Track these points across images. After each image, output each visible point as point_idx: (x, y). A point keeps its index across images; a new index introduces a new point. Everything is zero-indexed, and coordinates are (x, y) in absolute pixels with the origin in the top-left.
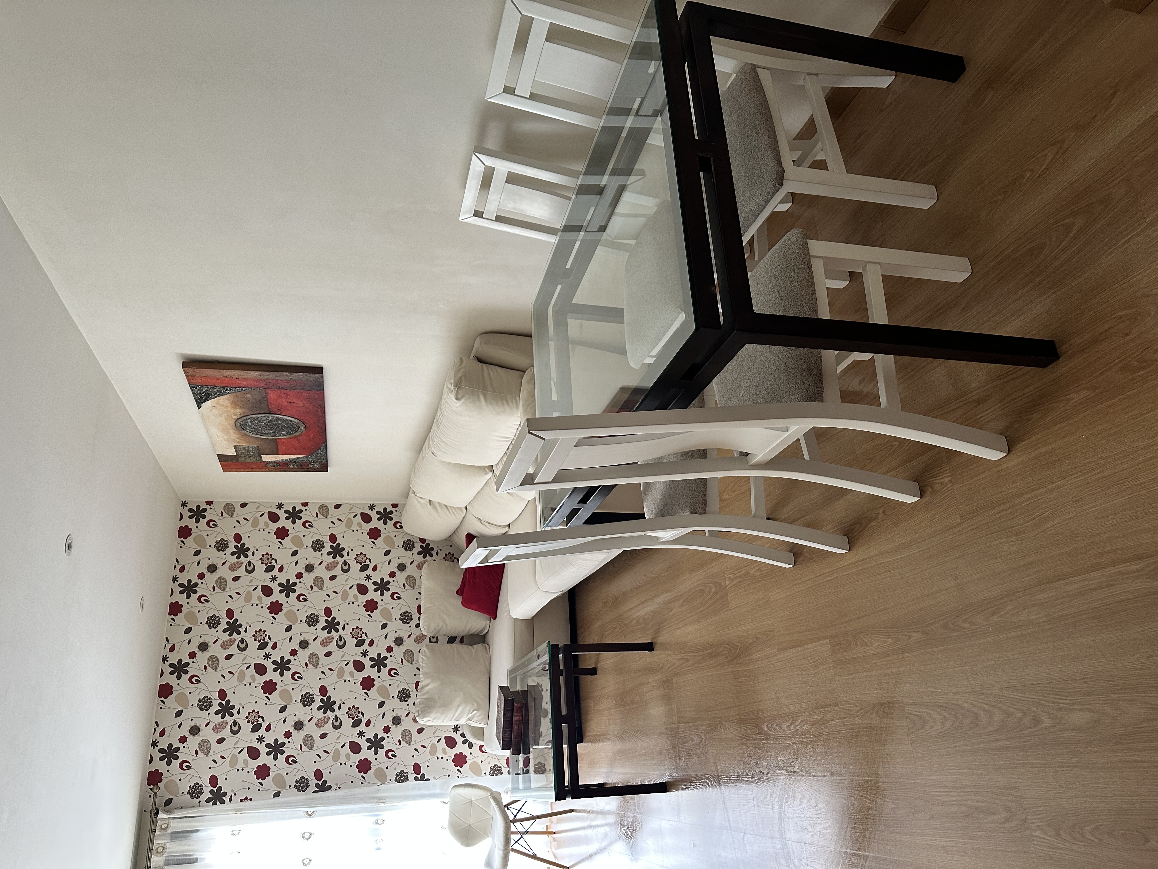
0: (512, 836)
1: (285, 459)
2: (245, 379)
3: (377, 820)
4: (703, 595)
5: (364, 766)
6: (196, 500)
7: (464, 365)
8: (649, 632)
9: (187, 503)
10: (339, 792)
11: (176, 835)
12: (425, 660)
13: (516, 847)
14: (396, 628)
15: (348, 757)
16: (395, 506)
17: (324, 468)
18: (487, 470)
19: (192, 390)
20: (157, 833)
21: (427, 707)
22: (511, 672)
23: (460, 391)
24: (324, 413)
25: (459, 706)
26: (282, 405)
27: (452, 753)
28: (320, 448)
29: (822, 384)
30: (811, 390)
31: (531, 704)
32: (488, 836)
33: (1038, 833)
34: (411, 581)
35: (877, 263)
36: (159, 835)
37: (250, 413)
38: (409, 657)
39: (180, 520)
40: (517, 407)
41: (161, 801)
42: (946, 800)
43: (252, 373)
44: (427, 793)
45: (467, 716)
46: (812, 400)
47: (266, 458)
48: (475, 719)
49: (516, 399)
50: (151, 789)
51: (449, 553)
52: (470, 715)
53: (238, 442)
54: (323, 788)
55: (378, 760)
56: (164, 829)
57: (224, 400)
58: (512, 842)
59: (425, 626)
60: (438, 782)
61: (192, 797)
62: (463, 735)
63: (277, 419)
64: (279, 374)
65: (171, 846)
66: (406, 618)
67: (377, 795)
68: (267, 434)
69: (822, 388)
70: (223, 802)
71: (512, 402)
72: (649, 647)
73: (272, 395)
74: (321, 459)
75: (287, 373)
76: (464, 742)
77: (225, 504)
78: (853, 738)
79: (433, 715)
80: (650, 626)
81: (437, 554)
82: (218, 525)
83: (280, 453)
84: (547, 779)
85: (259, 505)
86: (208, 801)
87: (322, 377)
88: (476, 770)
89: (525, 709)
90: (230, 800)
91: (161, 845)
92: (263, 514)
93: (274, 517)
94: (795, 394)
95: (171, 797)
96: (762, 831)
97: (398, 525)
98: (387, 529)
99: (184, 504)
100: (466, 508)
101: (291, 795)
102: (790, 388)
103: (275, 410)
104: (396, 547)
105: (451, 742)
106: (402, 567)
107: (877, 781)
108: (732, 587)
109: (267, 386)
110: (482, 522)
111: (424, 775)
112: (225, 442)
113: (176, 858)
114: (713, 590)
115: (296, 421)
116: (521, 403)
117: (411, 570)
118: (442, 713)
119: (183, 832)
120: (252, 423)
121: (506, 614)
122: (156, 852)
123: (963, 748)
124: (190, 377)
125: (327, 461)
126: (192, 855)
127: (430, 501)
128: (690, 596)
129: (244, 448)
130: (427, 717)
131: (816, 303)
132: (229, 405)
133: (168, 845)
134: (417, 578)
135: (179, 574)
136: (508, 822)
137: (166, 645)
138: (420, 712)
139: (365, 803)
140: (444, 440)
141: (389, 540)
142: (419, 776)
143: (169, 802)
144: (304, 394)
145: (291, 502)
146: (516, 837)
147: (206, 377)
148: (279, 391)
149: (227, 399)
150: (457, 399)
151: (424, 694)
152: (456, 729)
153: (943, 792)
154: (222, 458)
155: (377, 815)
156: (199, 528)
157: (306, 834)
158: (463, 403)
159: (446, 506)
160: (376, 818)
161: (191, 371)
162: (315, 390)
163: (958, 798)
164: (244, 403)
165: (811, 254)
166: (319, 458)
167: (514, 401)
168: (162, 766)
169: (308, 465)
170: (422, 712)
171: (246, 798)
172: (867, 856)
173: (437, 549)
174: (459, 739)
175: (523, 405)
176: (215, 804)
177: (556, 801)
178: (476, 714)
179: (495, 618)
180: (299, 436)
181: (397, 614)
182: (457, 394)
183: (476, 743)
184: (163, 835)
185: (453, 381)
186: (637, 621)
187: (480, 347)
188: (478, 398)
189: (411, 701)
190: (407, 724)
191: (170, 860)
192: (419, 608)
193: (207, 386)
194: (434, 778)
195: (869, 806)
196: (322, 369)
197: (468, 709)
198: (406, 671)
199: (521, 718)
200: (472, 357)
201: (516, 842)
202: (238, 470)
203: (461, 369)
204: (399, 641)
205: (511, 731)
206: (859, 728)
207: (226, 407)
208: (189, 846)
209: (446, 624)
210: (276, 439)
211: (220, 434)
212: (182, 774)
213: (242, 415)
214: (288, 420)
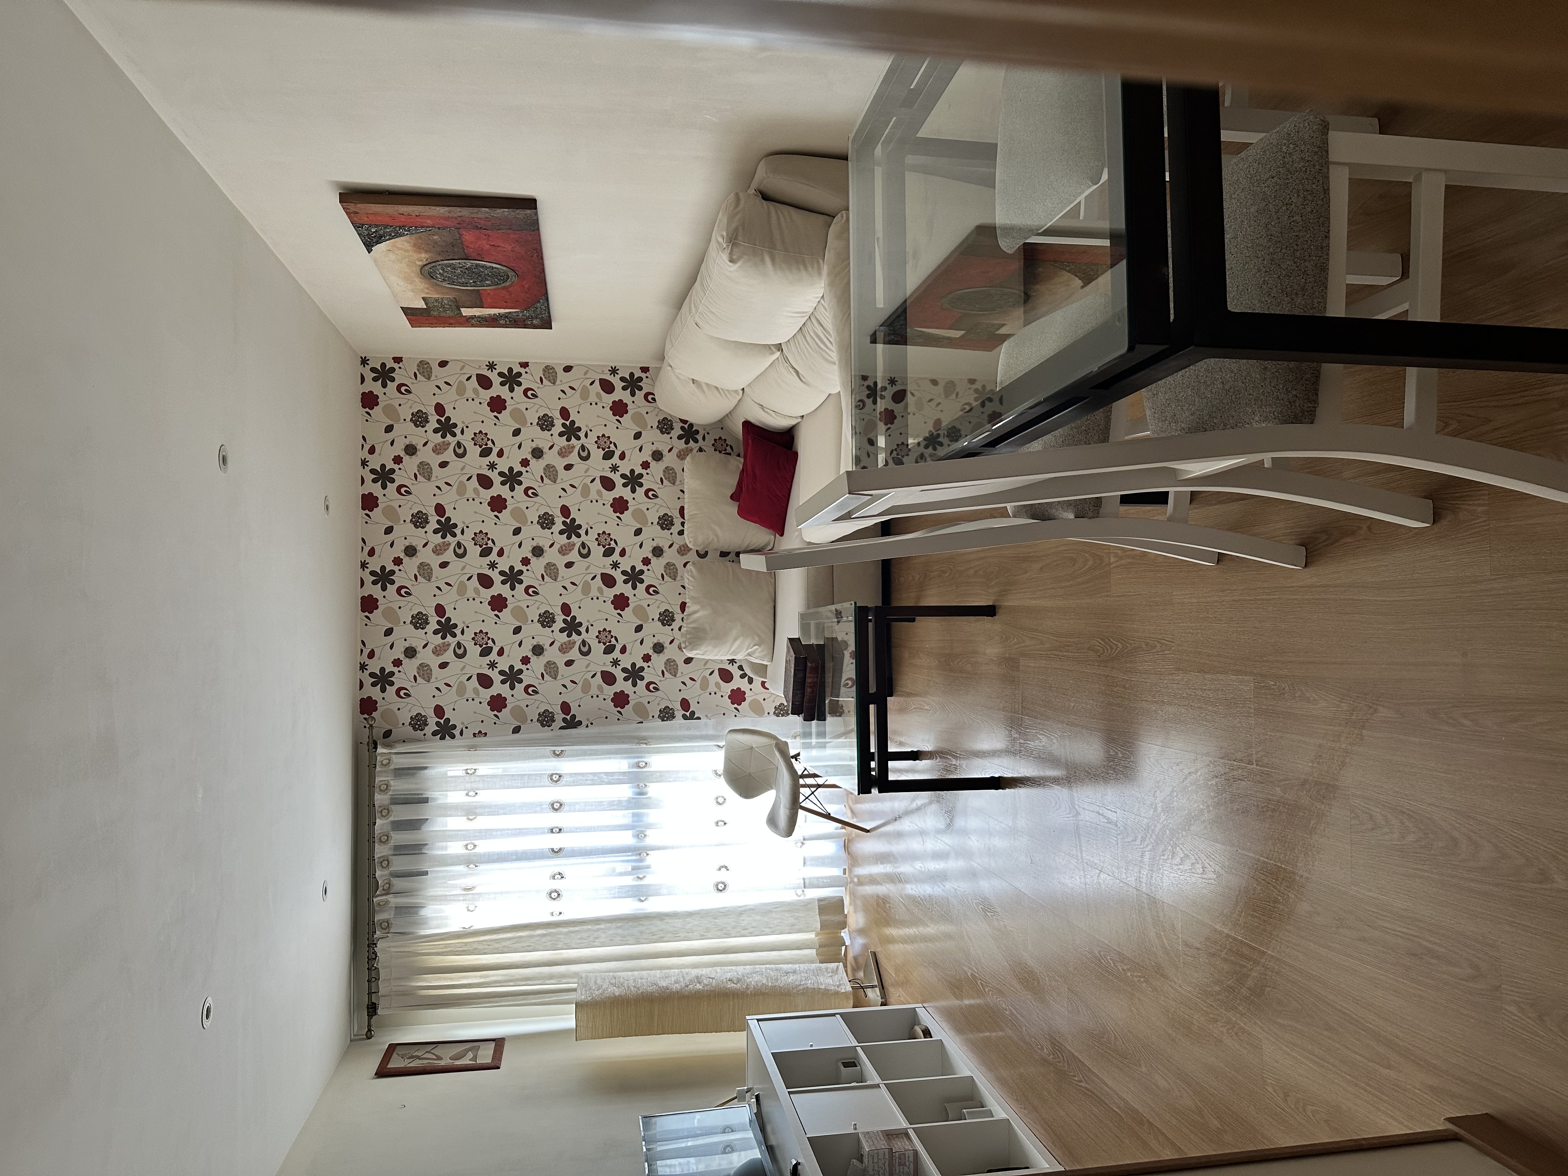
0: (802, 790)
1: (493, 313)
2: (429, 217)
3: (639, 762)
4: (1074, 565)
5: (620, 700)
6: (381, 355)
7: (741, 207)
8: (990, 591)
9: (368, 360)
10: (592, 730)
11: (401, 772)
12: (692, 582)
13: (807, 804)
14: (654, 535)
15: (600, 688)
16: (645, 370)
17: (547, 324)
18: (773, 349)
19: (357, 231)
20: (378, 769)
21: (697, 637)
22: (803, 617)
23: (735, 250)
24: (542, 259)
25: (735, 640)
26: (482, 249)
27: (727, 688)
28: (539, 302)
29: (1317, 395)
30: (1297, 404)
31: (829, 665)
32: (772, 788)
33: (1512, 1009)
34: (670, 475)
35: (1440, 170)
36: (381, 771)
37: (440, 258)
38: (671, 571)
39: (362, 384)
40: (820, 273)
41: (378, 733)
42: (1389, 927)
43: (438, 208)
44: (698, 733)
45: (747, 649)
46: (1296, 419)
47: (466, 312)
48: (756, 654)
49: (818, 262)
50: (365, 719)
51: (720, 438)
52: (750, 650)
53: (428, 293)
54: (572, 723)
55: (637, 693)
56: (385, 765)
57: (402, 243)
58: (802, 798)
59: (691, 537)
60: (711, 722)
61: (415, 729)
62: (741, 668)
63: (477, 265)
64: (476, 210)
65: (395, 784)
66: (665, 522)
67: (635, 734)
68: (463, 284)
69: (1316, 402)
70: (453, 737)
71: (812, 267)
72: (990, 611)
73: (468, 236)
74: (541, 314)
75: (487, 209)
76: (743, 676)
77: (418, 362)
78: (1267, 811)
79: (703, 648)
80: (993, 583)
81: (704, 439)
82: (413, 392)
83: (485, 306)
84: (845, 724)
85: (464, 364)
86: (434, 734)
87: (536, 214)
88: (758, 710)
89: (820, 670)
90: (461, 733)
91: (384, 782)
92: (470, 377)
93: (484, 382)
94: (1270, 405)
95: (389, 727)
96: (1124, 876)
97: (650, 397)
98: (635, 403)
99: (364, 361)
100: (743, 389)
101: (532, 730)
102: (1263, 393)
103: (474, 255)
104: (649, 428)
105: (726, 676)
106: (657, 456)
107: (1294, 873)
108: (1118, 566)
109: (461, 225)
110: (765, 409)
111: (693, 713)
112: (410, 293)
113: (403, 796)
114: (1090, 563)
115: (504, 268)
116: (825, 270)
117: (669, 459)
118: (715, 647)
119: (409, 769)
120: (443, 270)
121: (797, 533)
122: (378, 790)
123: (1426, 874)
124: (352, 215)
125: (550, 317)
126: (421, 794)
127: (693, 380)
128: (1054, 561)
129: (437, 301)
130: (696, 650)
131: (1328, 254)
132: (409, 248)
133: (392, 783)
134: (678, 471)
135: (369, 457)
136: (795, 777)
137: (362, 548)
138: (687, 644)
139: (623, 743)
140: (712, 310)
141: (639, 419)
142: (688, 714)
143: (387, 734)
144: (512, 236)
145: (507, 361)
146: (805, 791)
147: (375, 214)
148: (478, 232)
149: (406, 241)
150: (732, 261)
151: (690, 623)
152: (732, 661)
153: (1384, 916)
154: (408, 312)
155: (638, 757)
156: (388, 395)
157: (554, 776)
158: (740, 267)
159: (717, 388)
160: (637, 760)
161: (352, 207)
162: (526, 230)
163: (1405, 930)
164: (431, 247)
165: (1330, 160)
166: (538, 312)
167: (815, 266)
168: (375, 693)
169: (524, 321)
170: (690, 644)
171: (480, 732)
172: (1264, 952)
173: (704, 432)
174: (737, 673)
175: (829, 274)
176: (442, 738)
177: (859, 794)
178: (757, 649)
179: (782, 535)
180: (510, 286)
181: (653, 517)
182: (731, 253)
183: (757, 680)
184: (385, 771)
185: (725, 234)
186: (976, 572)
187: (763, 176)
188: (763, 260)
189: (675, 625)
190: (670, 652)
191: (397, 798)
192: (682, 510)
193: (377, 226)
194: (706, 716)
195: (1277, 898)
196: (534, 201)
197: (747, 643)
198: (667, 588)
199: (815, 680)
200: (752, 191)
201: (807, 798)
202: (431, 325)
203: (736, 214)
204: (658, 552)
205: (803, 694)
206: (1278, 801)
207: (406, 251)
208: (417, 784)
209: (717, 536)
210: (478, 290)
211: (401, 283)
212: (401, 703)
213: (429, 261)
214: (493, 268)
